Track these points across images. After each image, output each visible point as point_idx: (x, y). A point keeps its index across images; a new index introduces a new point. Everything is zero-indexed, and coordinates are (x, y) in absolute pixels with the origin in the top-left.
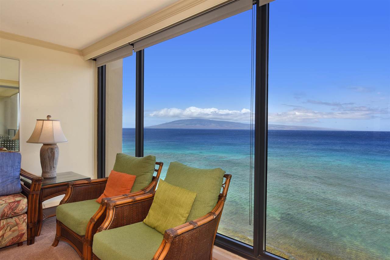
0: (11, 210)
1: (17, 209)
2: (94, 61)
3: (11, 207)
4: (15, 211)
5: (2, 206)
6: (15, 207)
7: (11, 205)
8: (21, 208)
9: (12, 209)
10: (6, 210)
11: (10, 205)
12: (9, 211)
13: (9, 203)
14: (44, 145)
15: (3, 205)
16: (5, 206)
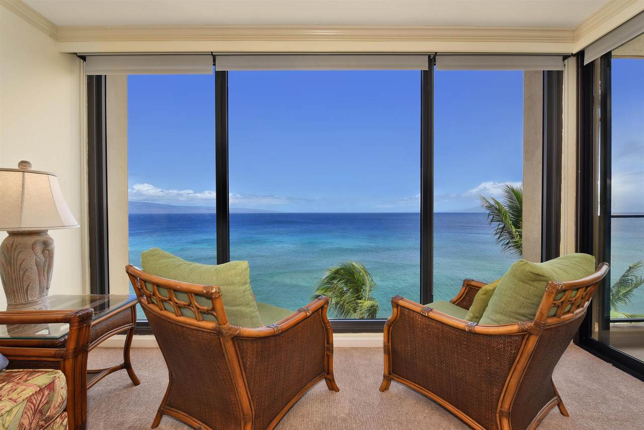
0: (38, 416)
1: (52, 406)
2: (82, 61)
3: (38, 407)
4: (48, 414)
5: (13, 415)
6: (47, 403)
7: (34, 402)
8: (59, 400)
9: (41, 412)
10: (26, 422)
11: (32, 403)
12: (34, 421)
13: (29, 400)
14: (13, 234)
15: (15, 411)
16: (22, 410)
